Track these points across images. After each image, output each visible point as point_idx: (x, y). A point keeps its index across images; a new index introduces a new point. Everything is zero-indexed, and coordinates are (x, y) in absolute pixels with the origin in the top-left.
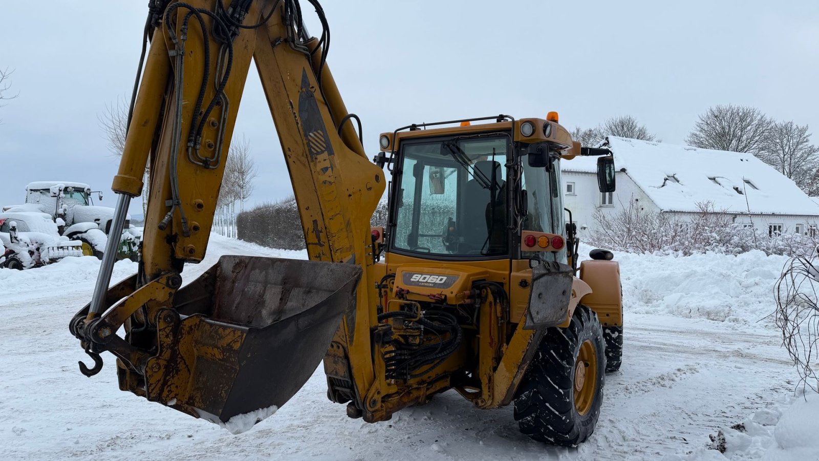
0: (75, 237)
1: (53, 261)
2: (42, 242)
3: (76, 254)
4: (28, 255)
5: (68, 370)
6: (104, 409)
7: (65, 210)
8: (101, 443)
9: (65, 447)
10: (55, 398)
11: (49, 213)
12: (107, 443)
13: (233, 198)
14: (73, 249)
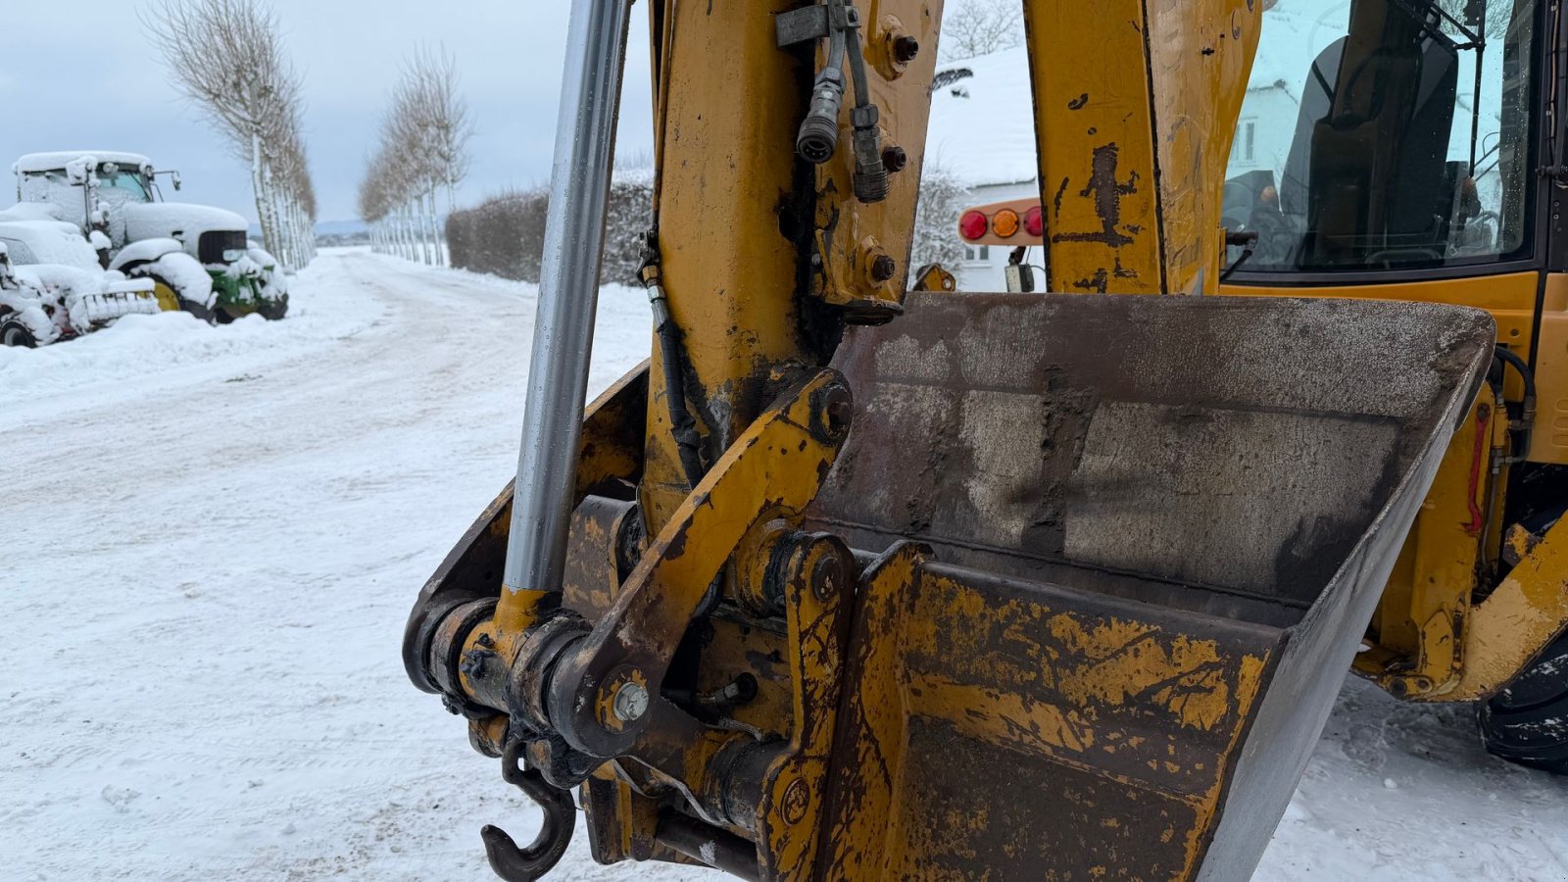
0: (135, 271)
1: (98, 325)
2: (69, 286)
3: (144, 308)
4: (42, 314)
5: (199, 595)
6: (326, 712)
7: (106, 214)
8: (357, 828)
9: (261, 849)
10: (190, 679)
11: (72, 221)
12: (373, 830)
13: (431, 183)
14: (136, 299)
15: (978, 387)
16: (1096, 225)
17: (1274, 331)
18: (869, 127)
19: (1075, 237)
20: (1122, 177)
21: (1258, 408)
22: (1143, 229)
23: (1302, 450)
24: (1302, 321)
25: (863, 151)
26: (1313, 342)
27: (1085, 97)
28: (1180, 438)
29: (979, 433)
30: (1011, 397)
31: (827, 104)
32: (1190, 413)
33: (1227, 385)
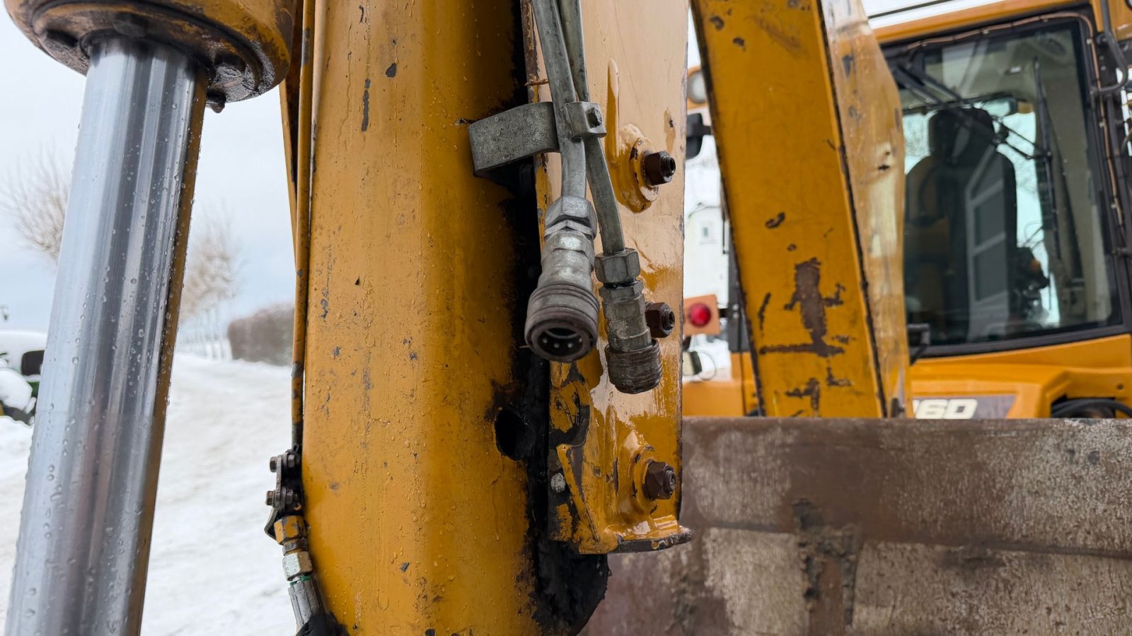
13: (216, 300)
15: (720, 524)
16: (804, 337)
17: (1056, 458)
18: (628, 283)
19: (782, 349)
20: (827, 290)
21: (1055, 548)
22: (854, 339)
23: (1123, 600)
24: (1088, 446)
25: (621, 319)
26: (1107, 470)
27: (782, 216)
28: (967, 586)
29: (729, 579)
30: (760, 536)
31: (571, 258)
32: (975, 555)
33: (1012, 522)
